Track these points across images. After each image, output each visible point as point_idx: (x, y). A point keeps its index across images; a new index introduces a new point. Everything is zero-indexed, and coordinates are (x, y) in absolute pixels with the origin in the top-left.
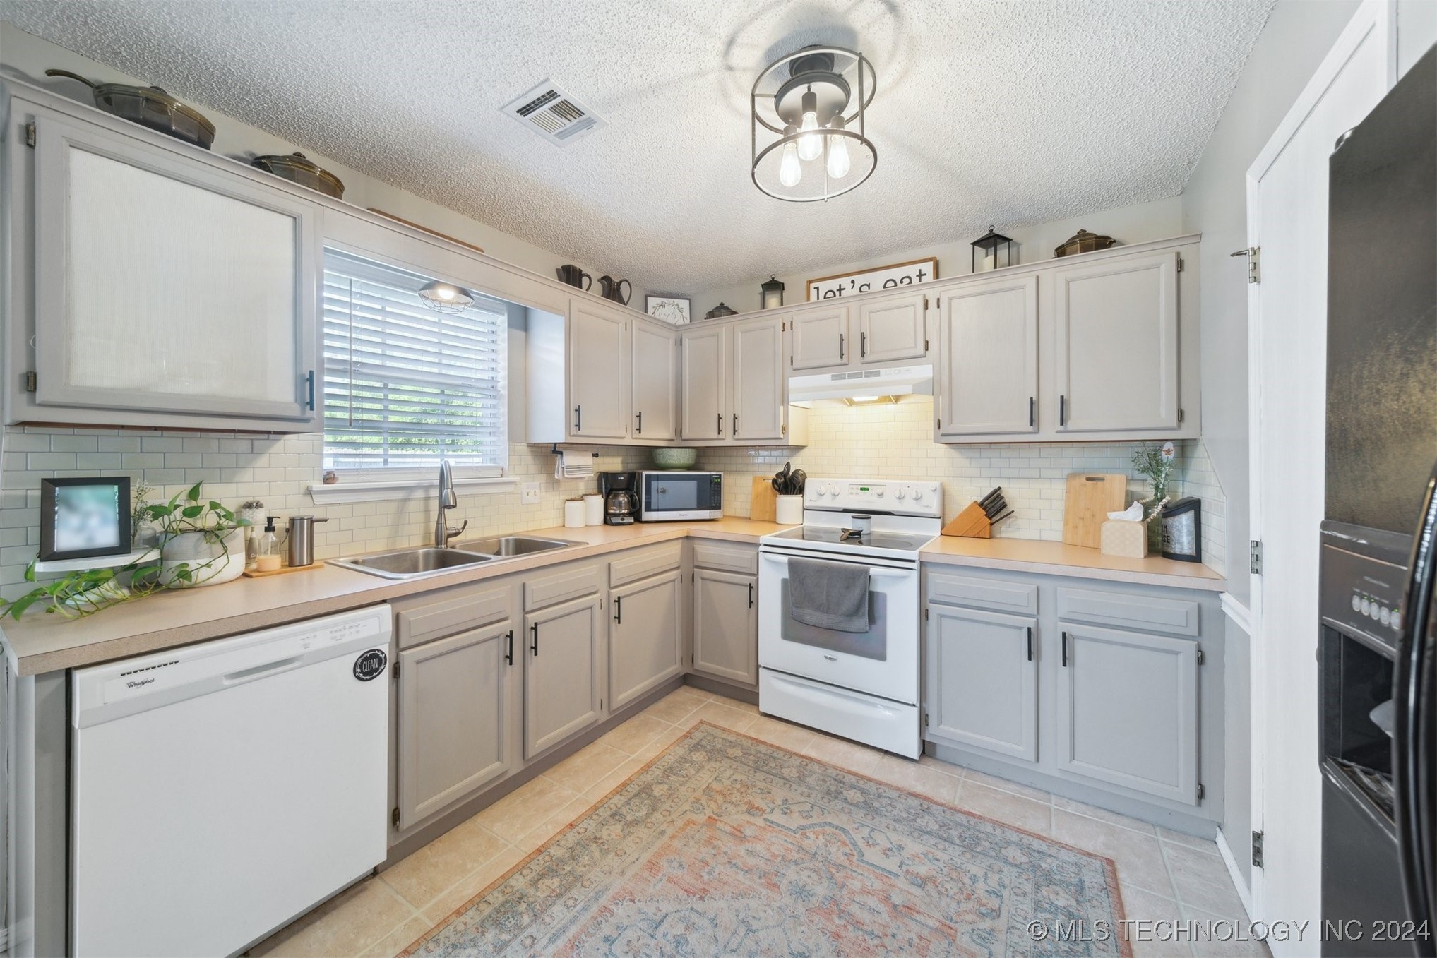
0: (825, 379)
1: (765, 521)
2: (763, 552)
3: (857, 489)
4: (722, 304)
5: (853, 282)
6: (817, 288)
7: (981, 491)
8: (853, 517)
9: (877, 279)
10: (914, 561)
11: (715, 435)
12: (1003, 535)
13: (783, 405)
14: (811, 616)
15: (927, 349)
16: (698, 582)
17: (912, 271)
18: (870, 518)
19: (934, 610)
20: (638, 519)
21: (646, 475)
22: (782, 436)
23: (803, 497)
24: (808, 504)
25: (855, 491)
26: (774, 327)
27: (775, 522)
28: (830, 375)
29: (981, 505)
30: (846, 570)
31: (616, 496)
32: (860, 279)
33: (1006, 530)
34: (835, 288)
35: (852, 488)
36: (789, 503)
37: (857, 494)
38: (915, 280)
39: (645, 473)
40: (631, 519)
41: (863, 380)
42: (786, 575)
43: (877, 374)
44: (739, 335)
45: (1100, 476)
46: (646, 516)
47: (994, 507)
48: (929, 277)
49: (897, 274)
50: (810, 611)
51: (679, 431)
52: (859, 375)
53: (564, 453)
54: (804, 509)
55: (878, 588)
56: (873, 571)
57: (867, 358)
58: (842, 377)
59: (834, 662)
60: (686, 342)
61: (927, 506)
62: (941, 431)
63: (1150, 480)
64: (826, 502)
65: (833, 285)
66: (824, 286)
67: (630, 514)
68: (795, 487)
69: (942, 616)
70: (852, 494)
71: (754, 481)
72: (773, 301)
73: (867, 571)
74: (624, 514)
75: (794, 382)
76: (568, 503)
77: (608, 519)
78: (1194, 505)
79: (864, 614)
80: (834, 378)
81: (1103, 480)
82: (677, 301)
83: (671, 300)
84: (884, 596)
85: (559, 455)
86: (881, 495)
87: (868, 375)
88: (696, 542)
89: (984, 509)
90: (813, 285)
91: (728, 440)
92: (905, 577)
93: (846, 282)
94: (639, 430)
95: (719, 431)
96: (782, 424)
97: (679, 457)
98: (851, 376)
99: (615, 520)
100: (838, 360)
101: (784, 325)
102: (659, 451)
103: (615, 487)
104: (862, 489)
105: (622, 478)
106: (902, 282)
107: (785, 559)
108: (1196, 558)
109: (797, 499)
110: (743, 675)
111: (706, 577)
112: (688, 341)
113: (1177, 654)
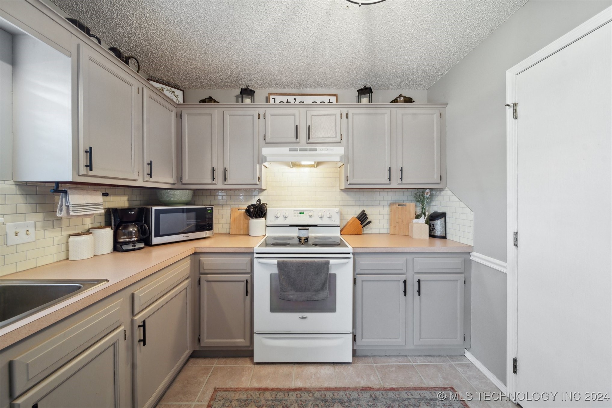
0: (285, 150)
1: (240, 235)
2: (257, 258)
3: (298, 213)
4: (209, 96)
5: (295, 99)
6: (274, 99)
8: (299, 229)
9: (308, 100)
10: (349, 253)
11: (209, 181)
13: (259, 163)
14: (292, 295)
15: (341, 140)
16: (204, 284)
17: (326, 99)
18: (308, 229)
19: (359, 278)
20: (148, 243)
21: (155, 210)
22: (258, 183)
23: (266, 219)
24: (269, 223)
25: (296, 214)
26: (253, 116)
27: (248, 235)
28: (289, 148)
29: (357, 218)
31: (126, 227)
32: (298, 98)
34: (285, 101)
35: (295, 213)
36: (257, 224)
37: (298, 216)
38: (328, 104)
39: (154, 208)
40: (142, 245)
41: (308, 152)
42: (275, 271)
43: (316, 150)
44: (228, 118)
45: (404, 204)
49: (319, 99)
50: (293, 292)
51: (180, 178)
52: (305, 150)
53: (69, 191)
54: (266, 226)
55: (332, 271)
56: (332, 261)
57: (311, 141)
58: (296, 150)
59: (305, 320)
60: (186, 118)
62: (349, 182)
63: (421, 206)
64: (280, 221)
65: (284, 98)
66: (279, 99)
68: (262, 213)
69: (363, 281)
70: (295, 216)
71: (232, 210)
72: (247, 101)
73: (327, 264)
74: (134, 242)
75: (266, 151)
76: (72, 239)
77: (117, 247)
78: (443, 215)
79: (326, 289)
80: (291, 150)
81: (405, 205)
82: (173, 89)
83: (169, 88)
84: (335, 275)
85: (62, 195)
86: (310, 216)
87: (311, 150)
88: (201, 256)
90: (272, 97)
91: (219, 184)
93: (291, 99)
94: (151, 175)
95: (213, 179)
96: (258, 176)
97: (181, 196)
98: (301, 150)
99: (125, 247)
100: (294, 140)
101: (259, 115)
102: (164, 191)
103: (125, 220)
104: (300, 213)
105: (133, 213)
107: (274, 261)
108: (444, 237)
109: (262, 220)
110: (240, 341)
111: (210, 279)
112: (186, 115)
113: (457, 281)
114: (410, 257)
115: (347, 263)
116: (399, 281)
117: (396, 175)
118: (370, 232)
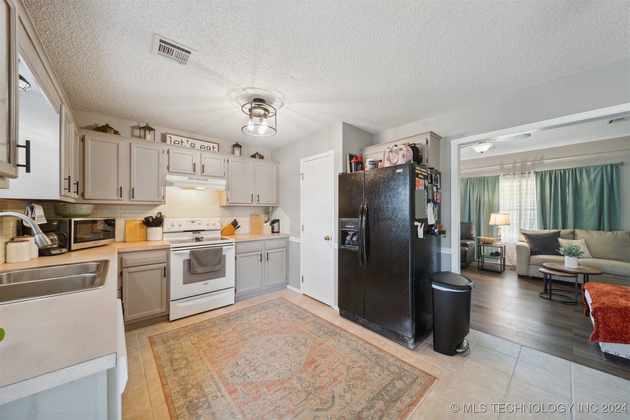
0: (185, 178)
1: (137, 241)
2: (173, 251)
3: (190, 222)
4: (107, 125)
5: (188, 141)
6: (171, 137)
8: (193, 233)
9: (198, 144)
10: (232, 243)
11: (116, 197)
13: (163, 186)
14: (200, 269)
15: (224, 175)
16: (126, 274)
17: (211, 145)
18: (200, 233)
19: (238, 256)
20: (68, 249)
21: (75, 221)
22: (162, 200)
23: (162, 228)
24: (166, 230)
25: (189, 223)
27: (146, 240)
28: (187, 177)
30: (215, 249)
32: (191, 141)
33: (238, 231)
34: (180, 141)
35: (188, 222)
36: (155, 232)
38: (212, 149)
39: (73, 220)
40: (64, 250)
41: (202, 182)
42: (188, 258)
43: (207, 180)
44: (134, 149)
45: (259, 215)
46: (74, 246)
47: (235, 224)
48: (216, 150)
49: (206, 144)
51: (81, 194)
52: (200, 180)
53: (35, 206)
54: (163, 233)
55: (224, 253)
56: (224, 248)
57: (204, 174)
58: (193, 179)
59: (207, 284)
60: (88, 142)
61: (217, 227)
62: (229, 202)
63: (267, 216)
64: (176, 229)
65: (179, 139)
66: (174, 138)
67: (60, 247)
68: (159, 223)
69: (240, 257)
70: (188, 224)
72: (149, 135)
73: (222, 249)
74: (56, 247)
75: (170, 178)
76: (10, 245)
77: (42, 253)
78: (278, 221)
79: (220, 264)
80: (189, 179)
81: (260, 216)
84: (225, 256)
86: (200, 224)
87: (203, 180)
88: (123, 254)
89: (232, 225)
93: (184, 140)
95: (121, 196)
96: (162, 195)
97: (84, 209)
98: (197, 179)
99: (53, 252)
100: (192, 172)
101: (163, 151)
104: (192, 222)
105: (56, 223)
106: (207, 148)
107: (189, 251)
108: (278, 232)
109: (159, 229)
110: (158, 310)
111: (132, 271)
112: (90, 140)
113: (284, 251)
114: (263, 242)
115: (232, 248)
116: (258, 255)
117: (255, 198)
118: (239, 233)
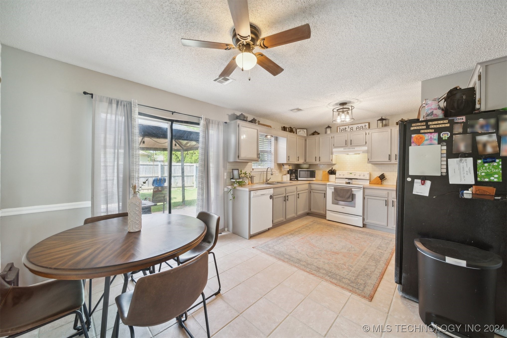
0: (342, 149)
1: (326, 181)
2: (327, 186)
4: (315, 131)
5: (349, 127)
6: (340, 128)
7: (379, 174)
8: (348, 179)
9: (354, 127)
10: (362, 187)
11: (314, 161)
12: (384, 184)
13: (331, 155)
15: (366, 143)
16: (312, 192)
17: (363, 125)
19: (366, 197)
22: (331, 162)
23: (336, 175)
24: (337, 177)
25: (348, 174)
26: (330, 138)
27: (329, 181)
28: (343, 148)
29: (379, 177)
30: (347, 189)
31: (292, 175)
32: (350, 126)
36: (332, 177)
37: (349, 175)
38: (364, 127)
39: (299, 170)
40: (296, 180)
42: (333, 191)
43: (354, 148)
44: (321, 139)
46: (299, 179)
47: (382, 177)
48: (367, 127)
49: (360, 125)
50: (339, 198)
51: (305, 160)
52: (350, 149)
53: (284, 165)
54: (336, 178)
55: (354, 193)
56: (353, 189)
57: (352, 145)
58: (346, 149)
59: (344, 208)
60: (307, 140)
61: (366, 177)
62: (369, 161)
64: (341, 176)
67: (295, 178)
68: (334, 173)
69: (368, 198)
70: (348, 175)
71: (323, 172)
72: (329, 131)
73: (352, 189)
74: (294, 178)
75: (334, 150)
76: (283, 176)
77: (291, 179)
79: (351, 198)
80: (344, 149)
82: (303, 130)
83: (302, 130)
84: (355, 194)
85: (283, 166)
86: (355, 175)
87: (352, 149)
88: (311, 184)
89: (380, 178)
90: (338, 127)
91: (318, 162)
92: (360, 191)
93: (347, 127)
94: (298, 160)
95: (316, 160)
96: (331, 159)
97: (305, 166)
98: (348, 149)
99: (292, 180)
100: (345, 145)
101: (332, 137)
102: (301, 165)
103: (292, 172)
105: (294, 171)
106: (361, 127)
107: (333, 187)
109: (334, 175)
110: (322, 212)
111: (314, 192)
112: (308, 140)
116: (384, 200)
